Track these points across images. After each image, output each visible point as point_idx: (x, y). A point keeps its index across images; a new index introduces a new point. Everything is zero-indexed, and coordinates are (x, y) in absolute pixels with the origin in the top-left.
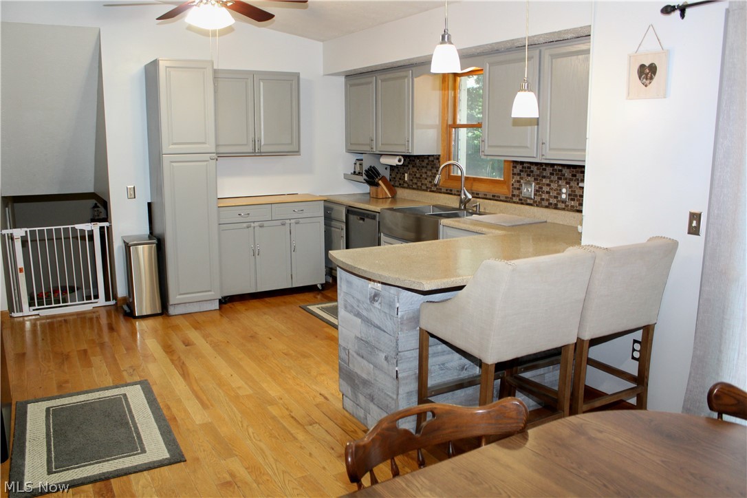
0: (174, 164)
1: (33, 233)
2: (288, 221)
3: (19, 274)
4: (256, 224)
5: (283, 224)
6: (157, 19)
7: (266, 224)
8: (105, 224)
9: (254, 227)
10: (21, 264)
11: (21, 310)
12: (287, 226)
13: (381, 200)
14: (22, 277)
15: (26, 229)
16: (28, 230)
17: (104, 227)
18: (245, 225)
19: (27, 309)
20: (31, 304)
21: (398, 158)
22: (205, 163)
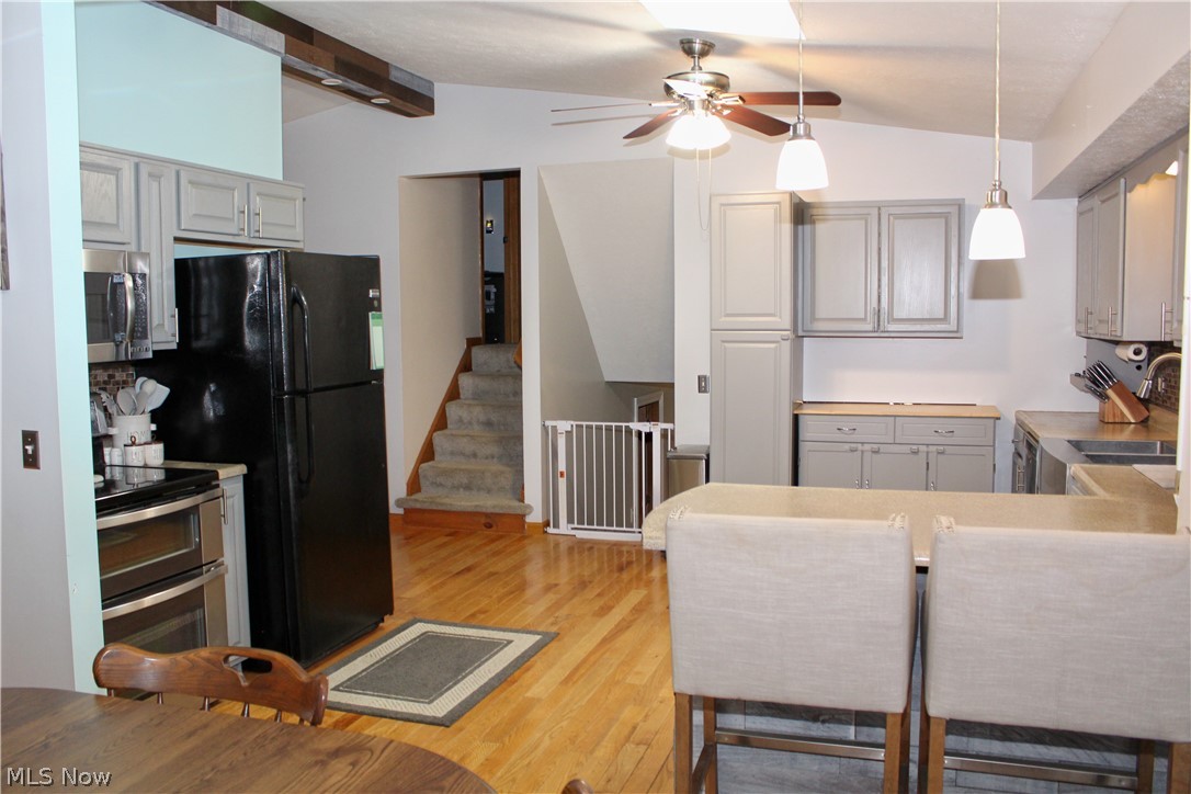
0: (726, 345)
1: (579, 427)
2: (923, 448)
3: (560, 479)
4: (867, 447)
5: (915, 453)
6: (625, 138)
7: (883, 448)
8: (668, 426)
9: (862, 452)
10: (562, 467)
11: (556, 525)
12: (922, 456)
13: (1111, 426)
14: (562, 483)
15: (572, 422)
16: (574, 423)
17: (667, 430)
18: (847, 447)
19: (564, 528)
20: (570, 520)
21: (1132, 347)
22: (773, 345)
